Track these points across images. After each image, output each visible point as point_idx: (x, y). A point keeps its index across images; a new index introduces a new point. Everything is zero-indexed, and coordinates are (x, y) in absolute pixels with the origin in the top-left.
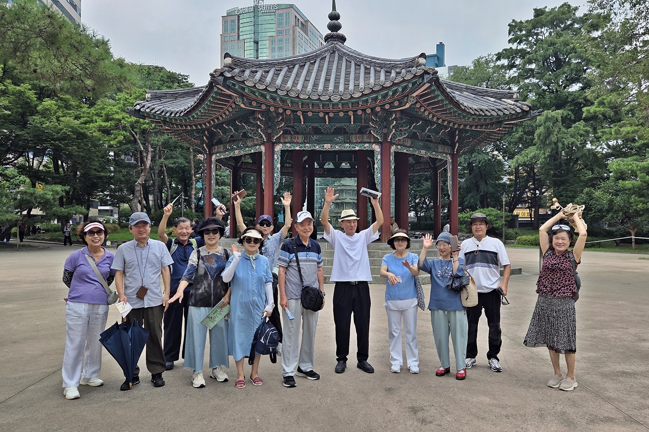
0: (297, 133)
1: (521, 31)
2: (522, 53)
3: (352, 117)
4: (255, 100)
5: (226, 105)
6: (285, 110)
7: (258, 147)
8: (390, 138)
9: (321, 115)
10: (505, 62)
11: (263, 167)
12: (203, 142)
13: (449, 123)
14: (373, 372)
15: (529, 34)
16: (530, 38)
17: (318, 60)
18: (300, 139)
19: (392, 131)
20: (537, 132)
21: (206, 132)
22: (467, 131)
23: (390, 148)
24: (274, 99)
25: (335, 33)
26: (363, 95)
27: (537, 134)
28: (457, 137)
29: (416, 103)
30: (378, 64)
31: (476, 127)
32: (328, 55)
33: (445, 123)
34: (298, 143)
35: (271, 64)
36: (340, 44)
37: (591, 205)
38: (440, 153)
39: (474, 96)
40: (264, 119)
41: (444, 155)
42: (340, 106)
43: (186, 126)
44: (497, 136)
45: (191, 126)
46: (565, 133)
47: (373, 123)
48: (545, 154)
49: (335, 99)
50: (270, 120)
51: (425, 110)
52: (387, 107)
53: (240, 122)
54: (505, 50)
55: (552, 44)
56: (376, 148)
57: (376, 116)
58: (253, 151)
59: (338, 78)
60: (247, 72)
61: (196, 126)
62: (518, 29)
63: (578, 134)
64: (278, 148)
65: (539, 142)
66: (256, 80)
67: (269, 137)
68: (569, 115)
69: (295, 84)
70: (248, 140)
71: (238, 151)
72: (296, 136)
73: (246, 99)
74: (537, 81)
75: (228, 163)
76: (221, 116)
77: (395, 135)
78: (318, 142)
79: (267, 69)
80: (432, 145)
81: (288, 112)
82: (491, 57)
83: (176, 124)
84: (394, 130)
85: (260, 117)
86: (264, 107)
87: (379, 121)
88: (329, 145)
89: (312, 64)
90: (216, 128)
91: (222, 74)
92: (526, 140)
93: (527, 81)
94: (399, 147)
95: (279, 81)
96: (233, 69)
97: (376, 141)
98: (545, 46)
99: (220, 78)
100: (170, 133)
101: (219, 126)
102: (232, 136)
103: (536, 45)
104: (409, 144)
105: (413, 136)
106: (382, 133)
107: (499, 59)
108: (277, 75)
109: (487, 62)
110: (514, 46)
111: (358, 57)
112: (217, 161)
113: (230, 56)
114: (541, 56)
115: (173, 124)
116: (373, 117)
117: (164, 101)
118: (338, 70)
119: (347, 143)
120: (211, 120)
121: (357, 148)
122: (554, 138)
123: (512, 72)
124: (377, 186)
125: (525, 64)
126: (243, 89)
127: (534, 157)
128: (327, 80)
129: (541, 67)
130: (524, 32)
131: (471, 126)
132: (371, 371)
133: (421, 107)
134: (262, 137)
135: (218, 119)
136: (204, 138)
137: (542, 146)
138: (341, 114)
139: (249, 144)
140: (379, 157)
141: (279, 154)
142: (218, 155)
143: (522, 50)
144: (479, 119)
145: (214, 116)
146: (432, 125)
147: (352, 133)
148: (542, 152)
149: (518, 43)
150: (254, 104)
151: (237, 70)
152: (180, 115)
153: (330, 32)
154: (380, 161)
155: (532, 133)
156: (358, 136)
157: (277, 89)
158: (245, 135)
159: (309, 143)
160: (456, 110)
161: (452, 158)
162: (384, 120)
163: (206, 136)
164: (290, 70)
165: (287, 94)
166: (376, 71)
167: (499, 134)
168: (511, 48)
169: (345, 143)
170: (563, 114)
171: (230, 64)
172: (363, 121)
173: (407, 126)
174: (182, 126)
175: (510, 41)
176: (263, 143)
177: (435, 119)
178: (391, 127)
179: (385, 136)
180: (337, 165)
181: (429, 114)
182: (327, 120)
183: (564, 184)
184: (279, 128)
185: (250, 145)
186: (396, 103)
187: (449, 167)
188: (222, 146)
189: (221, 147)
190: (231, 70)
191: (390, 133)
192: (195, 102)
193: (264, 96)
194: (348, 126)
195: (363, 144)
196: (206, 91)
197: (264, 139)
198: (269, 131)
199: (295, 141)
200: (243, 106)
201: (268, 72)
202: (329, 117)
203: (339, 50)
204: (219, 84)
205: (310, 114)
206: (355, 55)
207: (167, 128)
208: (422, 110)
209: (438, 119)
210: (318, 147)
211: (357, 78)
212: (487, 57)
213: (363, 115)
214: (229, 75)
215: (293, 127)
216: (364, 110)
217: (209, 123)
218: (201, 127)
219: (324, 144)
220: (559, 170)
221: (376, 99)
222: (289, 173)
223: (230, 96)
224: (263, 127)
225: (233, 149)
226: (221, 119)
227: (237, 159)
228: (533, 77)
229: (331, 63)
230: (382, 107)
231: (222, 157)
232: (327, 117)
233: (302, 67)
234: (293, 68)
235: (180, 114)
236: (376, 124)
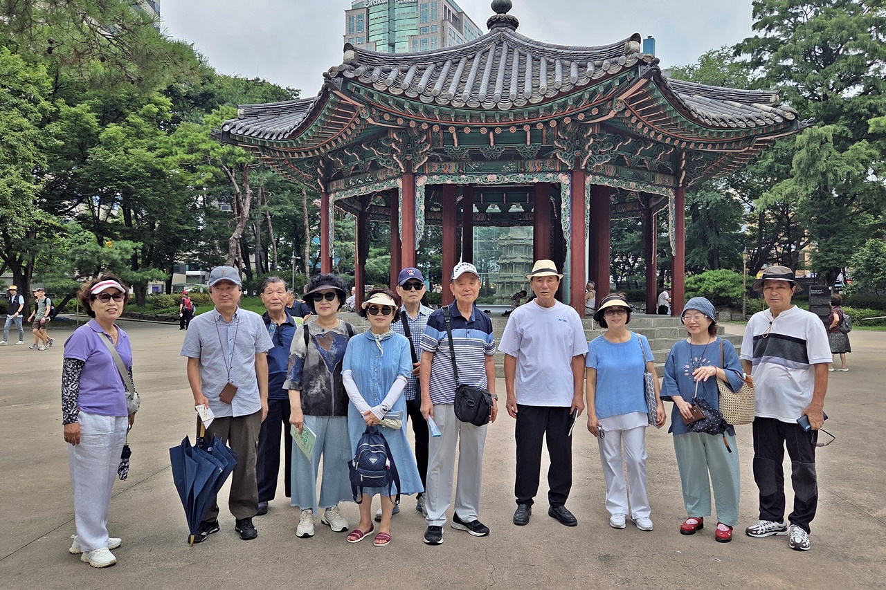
0: (449, 160)
1: (772, 11)
2: (773, 44)
3: (529, 134)
4: (388, 112)
5: (346, 121)
6: (431, 126)
7: (392, 181)
8: (584, 164)
9: (484, 131)
10: (747, 57)
11: (400, 210)
12: (316, 176)
13: (673, 140)
14: (576, 525)
15: (784, 14)
16: (786, 22)
17: (479, 54)
18: (453, 167)
19: (588, 152)
20: (796, 157)
21: (321, 162)
22: (698, 153)
23: (585, 179)
24: (415, 110)
25: (502, 15)
26: (546, 100)
27: (796, 161)
28: (684, 162)
29: (625, 109)
30: (567, 55)
31: (714, 145)
32: (492, 47)
33: (668, 141)
34: (450, 174)
35: (411, 59)
36: (510, 30)
37: (877, 264)
38: (659, 185)
39: (710, 100)
40: (401, 140)
41: (664, 189)
42: (511, 117)
43: (293, 154)
44: (744, 160)
45: (299, 153)
46: (837, 159)
47: (559, 142)
48: (807, 190)
49: (505, 107)
50: (409, 144)
51: (637, 122)
52: (581, 117)
53: (368, 145)
54: (748, 40)
55: (820, 28)
56: (564, 179)
57: (564, 131)
58: (385, 188)
59: (507, 78)
60: (377, 71)
61: (306, 153)
62: (768, 9)
63: (857, 159)
64: (421, 182)
65: (798, 173)
66: (389, 81)
67: (409, 165)
68: (844, 131)
69: (445, 86)
70: (380, 171)
71: (365, 187)
72: (447, 164)
73: (375, 110)
74: (795, 84)
75: (351, 207)
76: (341, 137)
77: (591, 159)
78: (479, 172)
79: (405, 67)
80: (646, 174)
81: (436, 129)
82: (726, 50)
83: (279, 151)
84: (590, 151)
85: (395, 137)
86: (400, 121)
87: (569, 139)
88: (495, 177)
89: (469, 60)
90: (334, 156)
91: (340, 74)
92: (778, 171)
93: (780, 84)
94: (597, 177)
95: (422, 82)
96: (356, 67)
97: (564, 168)
98: (809, 31)
99: (338, 79)
100: (272, 164)
101: (338, 152)
102: (357, 167)
103: (794, 30)
104: (612, 173)
105: (619, 162)
106: (572, 156)
107: (737, 53)
108: (419, 75)
109: (721, 58)
110: (761, 34)
111: (537, 47)
112: (336, 203)
113: (352, 48)
114: (802, 47)
115: (273, 151)
116: (559, 134)
117: (263, 119)
118: (508, 66)
119: (521, 172)
120: (327, 143)
121: (536, 180)
122: (821, 166)
123: (757, 71)
124: (564, 235)
125: (777, 60)
126: (371, 95)
127: (792, 194)
128: (492, 82)
129: (802, 63)
130: (776, 13)
131: (706, 145)
132: (573, 524)
133: (631, 116)
134: (398, 166)
135: (336, 141)
136: (318, 170)
137: (803, 178)
138: (513, 130)
139: (380, 177)
140: (568, 193)
141: (423, 190)
142: (337, 194)
143: (773, 39)
144: (719, 134)
145: (331, 138)
146: (646, 145)
147: (529, 159)
148: (804, 186)
149: (767, 29)
150: (387, 117)
151: (362, 69)
152: (283, 138)
153: (496, 14)
154: (569, 200)
155: (788, 160)
156: (537, 162)
157: (419, 95)
158: (375, 166)
159: (466, 174)
160: (684, 119)
161: (676, 194)
162: (576, 140)
163: (321, 168)
164: (438, 69)
165: (434, 102)
166: (563, 66)
167: (746, 156)
168: (756, 37)
169: (518, 172)
170: (835, 130)
171: (352, 59)
172: (544, 140)
173: (610, 146)
174: (286, 153)
175: (754, 27)
176: (400, 176)
177: (652, 135)
178: (587, 147)
179: (578, 161)
180: (505, 209)
181: (644, 126)
182: (492, 140)
183: (835, 233)
184: (422, 153)
185: (382, 179)
186: (595, 112)
187: (671, 206)
188: (343, 180)
189: (342, 182)
190: (353, 68)
191: (585, 157)
192: (305, 118)
193: (401, 106)
194: (522, 148)
195: (544, 174)
196: (319, 101)
197: (401, 169)
198: (409, 158)
199: (446, 172)
200: (370, 121)
201: (406, 71)
202: (495, 135)
203: (508, 39)
204: (336, 89)
205: (467, 131)
206: (532, 45)
207: (268, 157)
208: (634, 120)
209: (657, 134)
210: (478, 180)
211: (535, 77)
212: (721, 52)
213: (544, 131)
214: (350, 75)
215: (441, 151)
216: (546, 124)
217: (324, 147)
218: (313, 154)
219: (488, 174)
220: (828, 213)
221: (564, 105)
222: (437, 220)
223: (353, 107)
224: (399, 151)
225: (357, 186)
226: (340, 142)
227: (364, 199)
228: (790, 78)
229: (496, 58)
230: (573, 117)
231: (343, 197)
232: (491, 134)
233: (455, 64)
234: (443, 65)
235: (284, 135)
236: (564, 143)
